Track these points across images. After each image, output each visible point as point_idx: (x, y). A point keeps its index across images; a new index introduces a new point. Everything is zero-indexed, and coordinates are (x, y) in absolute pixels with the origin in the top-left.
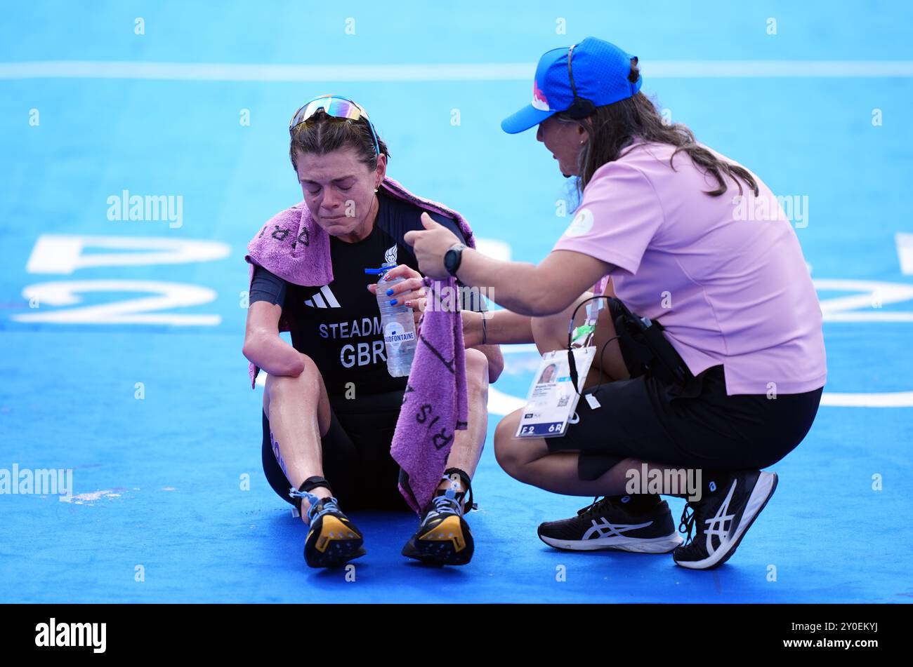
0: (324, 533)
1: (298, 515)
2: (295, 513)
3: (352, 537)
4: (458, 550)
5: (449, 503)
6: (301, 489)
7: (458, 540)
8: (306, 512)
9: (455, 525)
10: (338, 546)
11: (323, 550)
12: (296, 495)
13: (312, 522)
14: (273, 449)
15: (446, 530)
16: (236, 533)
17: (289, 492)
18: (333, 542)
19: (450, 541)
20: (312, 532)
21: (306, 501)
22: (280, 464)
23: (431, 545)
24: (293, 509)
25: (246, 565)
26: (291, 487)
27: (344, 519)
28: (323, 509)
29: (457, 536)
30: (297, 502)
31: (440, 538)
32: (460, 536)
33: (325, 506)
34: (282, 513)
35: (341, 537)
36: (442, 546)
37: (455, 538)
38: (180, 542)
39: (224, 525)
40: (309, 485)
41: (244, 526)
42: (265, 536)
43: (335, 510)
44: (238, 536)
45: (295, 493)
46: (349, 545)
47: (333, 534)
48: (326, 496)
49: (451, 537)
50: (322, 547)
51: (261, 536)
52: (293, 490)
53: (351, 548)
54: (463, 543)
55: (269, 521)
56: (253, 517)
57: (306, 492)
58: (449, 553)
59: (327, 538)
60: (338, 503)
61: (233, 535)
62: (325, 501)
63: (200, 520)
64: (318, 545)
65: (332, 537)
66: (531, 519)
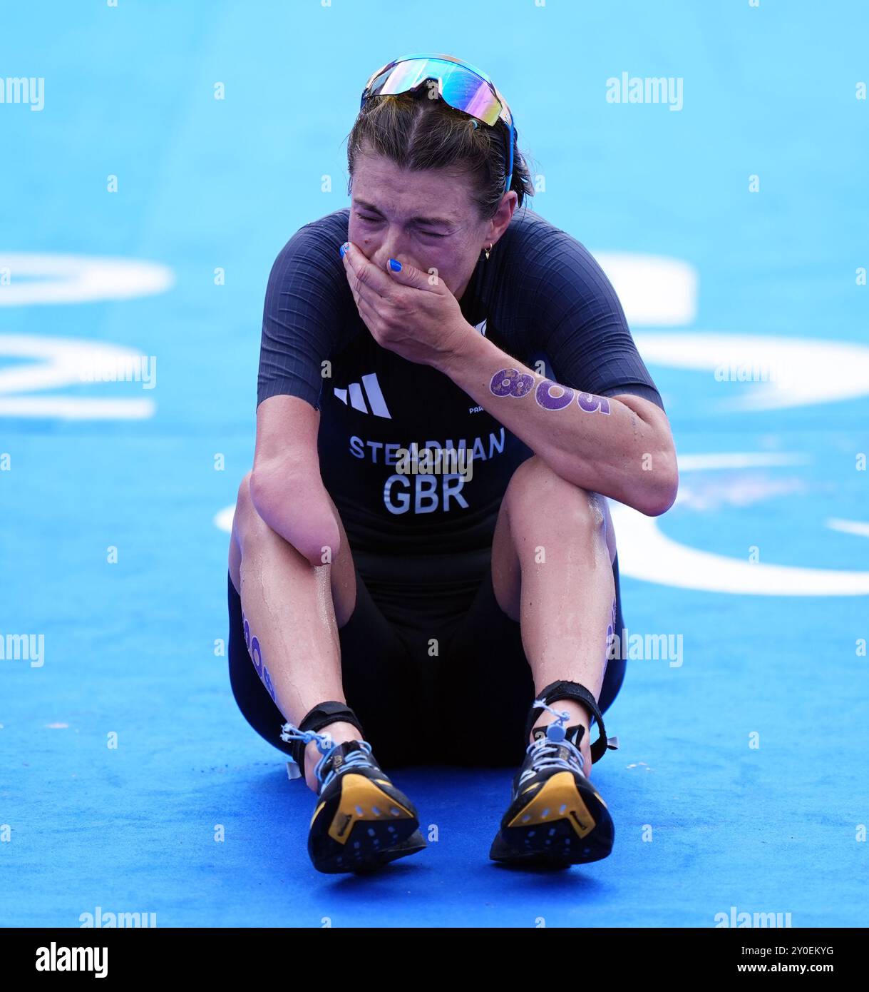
0: (344, 808)
1: (299, 775)
2: (292, 771)
3: (396, 814)
4: (582, 834)
5: (555, 750)
6: (303, 727)
7: (577, 814)
8: (312, 770)
9: (567, 789)
10: (371, 832)
11: (342, 840)
12: (294, 737)
13: (324, 787)
14: (250, 650)
15: (553, 801)
16: (185, 808)
17: (280, 731)
18: (361, 825)
19: (565, 821)
20: (322, 805)
21: (312, 748)
22: (262, 678)
23: (532, 834)
24: (290, 764)
25: (202, 868)
26: (285, 722)
27: (381, 782)
28: (344, 763)
29: (574, 809)
30: (296, 749)
31: (545, 817)
32: (580, 807)
33: (348, 758)
34: (271, 771)
35: (377, 814)
36: (552, 832)
37: (573, 813)
38: (78, 826)
39: (161, 793)
40: (319, 718)
41: (198, 795)
42: (236, 815)
43: (366, 764)
44: (185, 813)
45: (291, 733)
46: (391, 829)
47: (362, 810)
48: (349, 740)
49: (563, 812)
50: (341, 834)
51: (230, 815)
52: (288, 727)
53: (395, 836)
54: (589, 820)
55: (245, 786)
56: (217, 779)
57: (312, 733)
58: (568, 841)
59: (350, 816)
60: (373, 752)
61: (178, 813)
62: (349, 747)
63: (116, 784)
64: (333, 831)
65: (360, 815)
66: (736, 783)
